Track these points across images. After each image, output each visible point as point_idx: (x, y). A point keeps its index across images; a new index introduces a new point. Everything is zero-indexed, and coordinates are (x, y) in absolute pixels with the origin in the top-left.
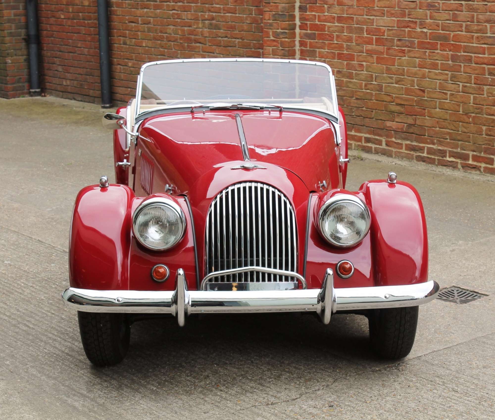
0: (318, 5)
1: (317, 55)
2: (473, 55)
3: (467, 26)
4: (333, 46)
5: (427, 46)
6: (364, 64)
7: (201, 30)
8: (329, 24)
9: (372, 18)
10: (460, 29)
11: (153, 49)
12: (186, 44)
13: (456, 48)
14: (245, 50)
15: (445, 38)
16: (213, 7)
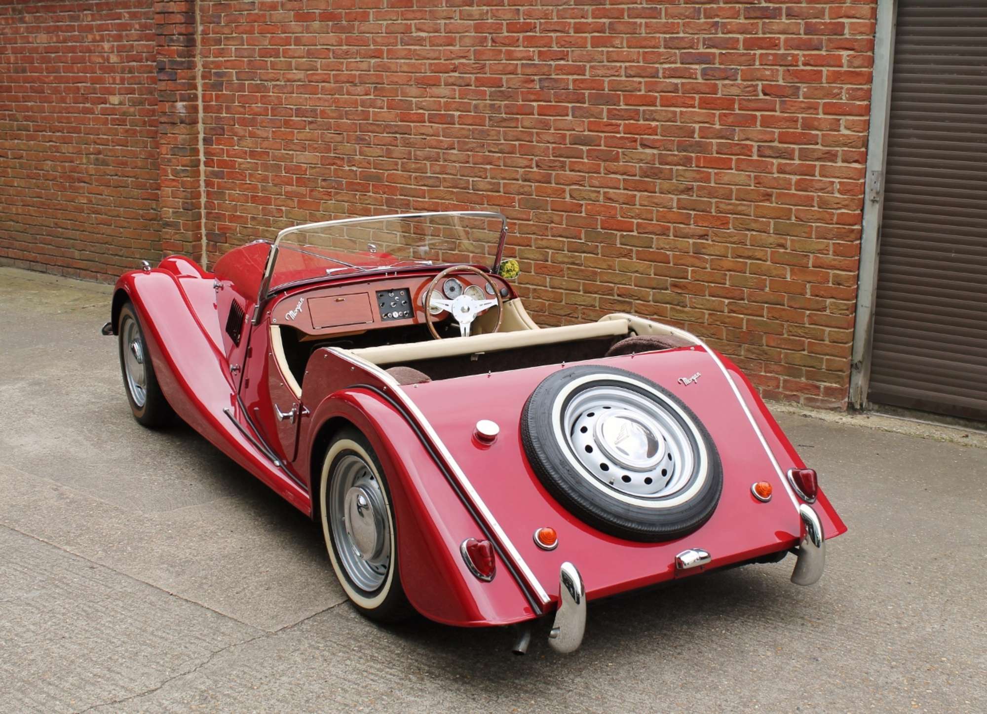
0: (226, 136)
1: (227, 198)
2: (411, 199)
3: (403, 163)
4: (246, 186)
5: (357, 188)
6: (283, 208)
7: (85, 166)
8: (240, 160)
9: (291, 152)
10: (396, 168)
11: (27, 190)
12: (68, 184)
13: (392, 190)
14: (140, 191)
15: (378, 178)
16: (99, 138)
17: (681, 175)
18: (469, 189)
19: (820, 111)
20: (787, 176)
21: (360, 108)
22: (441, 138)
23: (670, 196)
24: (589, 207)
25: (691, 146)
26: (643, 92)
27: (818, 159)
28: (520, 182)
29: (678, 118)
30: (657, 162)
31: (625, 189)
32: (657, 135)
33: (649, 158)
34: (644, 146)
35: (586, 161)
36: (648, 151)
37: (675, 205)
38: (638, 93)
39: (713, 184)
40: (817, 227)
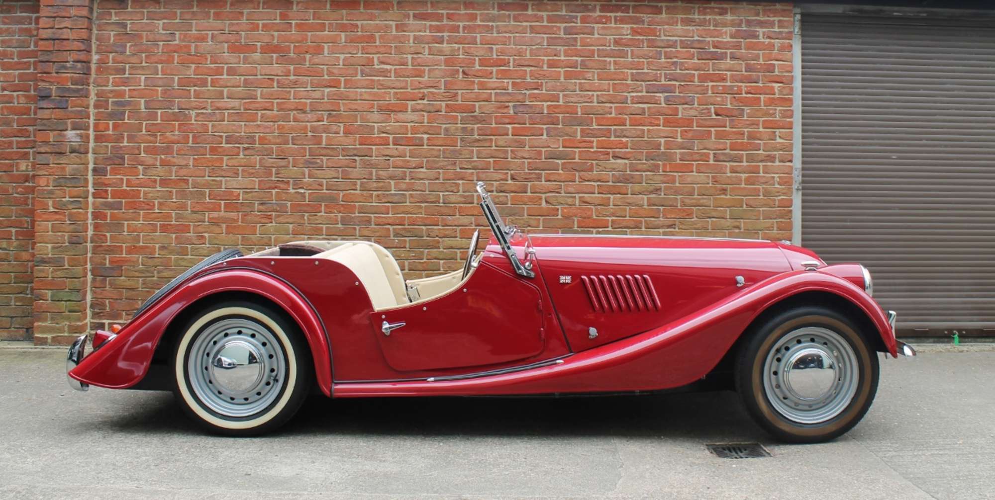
0: (126, 166)
1: (125, 229)
2: (372, 216)
3: (362, 183)
4: (153, 216)
5: (305, 209)
6: (206, 235)
8: (146, 189)
9: (218, 179)
10: (354, 188)
13: (349, 209)
15: (332, 198)
17: (651, 179)
18: (439, 203)
19: (761, 126)
20: (738, 175)
21: (310, 134)
22: (408, 158)
23: (641, 196)
24: (565, 210)
25: (658, 156)
26: (613, 115)
27: (761, 161)
28: (495, 193)
29: (646, 134)
30: (628, 170)
31: (599, 193)
32: (627, 148)
33: (621, 167)
34: (616, 157)
35: (561, 171)
36: (619, 161)
37: (645, 203)
38: (609, 116)
39: (677, 185)
40: (763, 211)
